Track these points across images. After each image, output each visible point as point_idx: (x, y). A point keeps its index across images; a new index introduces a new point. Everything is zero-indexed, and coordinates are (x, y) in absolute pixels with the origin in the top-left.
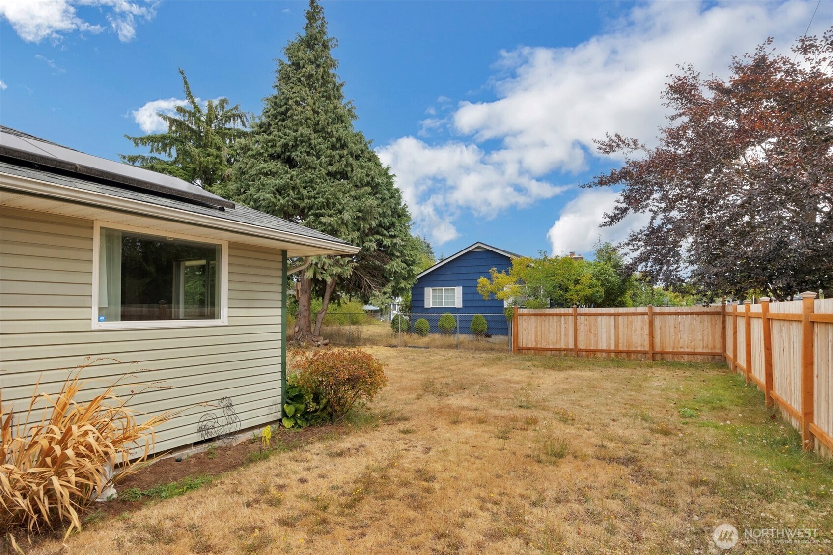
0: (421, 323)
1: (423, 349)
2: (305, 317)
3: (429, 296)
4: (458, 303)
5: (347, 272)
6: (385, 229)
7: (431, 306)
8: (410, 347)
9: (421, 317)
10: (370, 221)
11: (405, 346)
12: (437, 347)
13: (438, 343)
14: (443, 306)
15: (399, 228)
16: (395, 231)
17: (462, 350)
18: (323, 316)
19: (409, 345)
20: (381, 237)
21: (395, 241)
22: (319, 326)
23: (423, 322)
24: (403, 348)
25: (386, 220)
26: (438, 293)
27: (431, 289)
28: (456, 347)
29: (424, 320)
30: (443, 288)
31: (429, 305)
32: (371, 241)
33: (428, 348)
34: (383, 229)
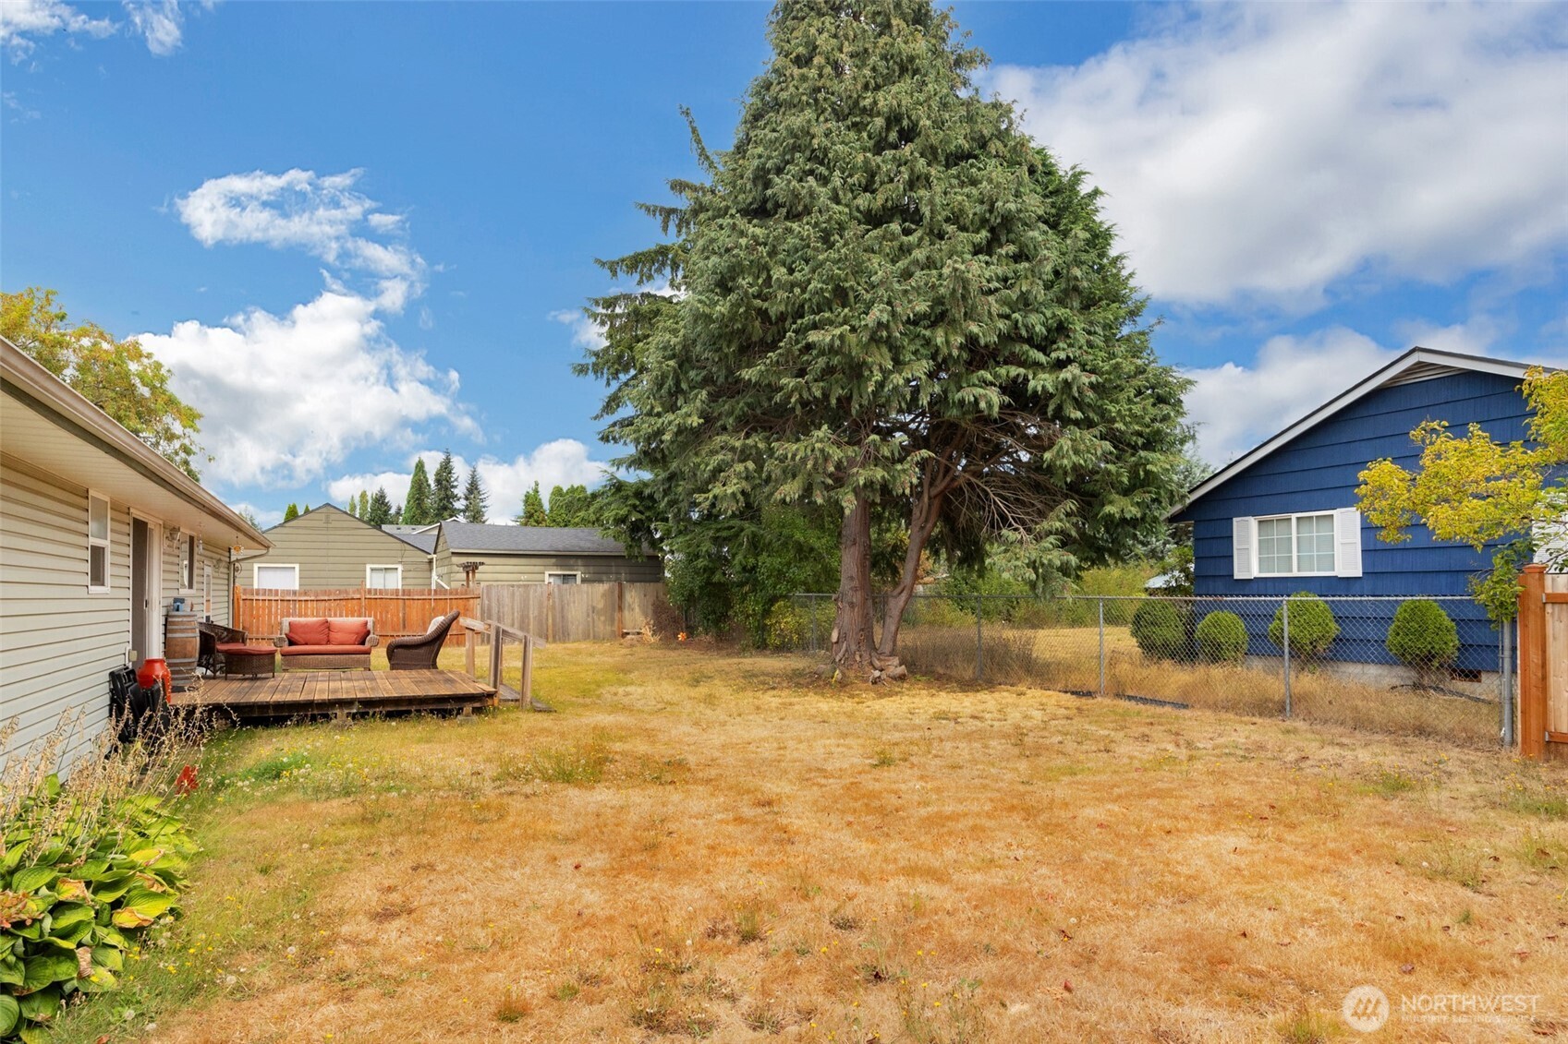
0: (1216, 624)
1: (1168, 709)
2: (852, 605)
3: (1247, 540)
4: (1348, 562)
5: (904, 478)
6: (1033, 346)
7: (1255, 572)
8: (1130, 698)
9: (1221, 606)
10: (964, 325)
11: (1118, 696)
12: (1215, 707)
13: (1222, 692)
14: (1295, 573)
15: (1082, 338)
16: (1070, 345)
17: (1300, 724)
18: (901, 603)
19: (1130, 693)
20: (1022, 371)
21: (1066, 374)
22: (893, 628)
23: (1224, 621)
24: (1107, 701)
25: (1034, 319)
26: (1276, 533)
27: (1253, 522)
28: (1282, 710)
29: (1227, 617)
30: (1294, 516)
31: (1249, 570)
32: (986, 384)
33: (1186, 707)
34: (1026, 347)
